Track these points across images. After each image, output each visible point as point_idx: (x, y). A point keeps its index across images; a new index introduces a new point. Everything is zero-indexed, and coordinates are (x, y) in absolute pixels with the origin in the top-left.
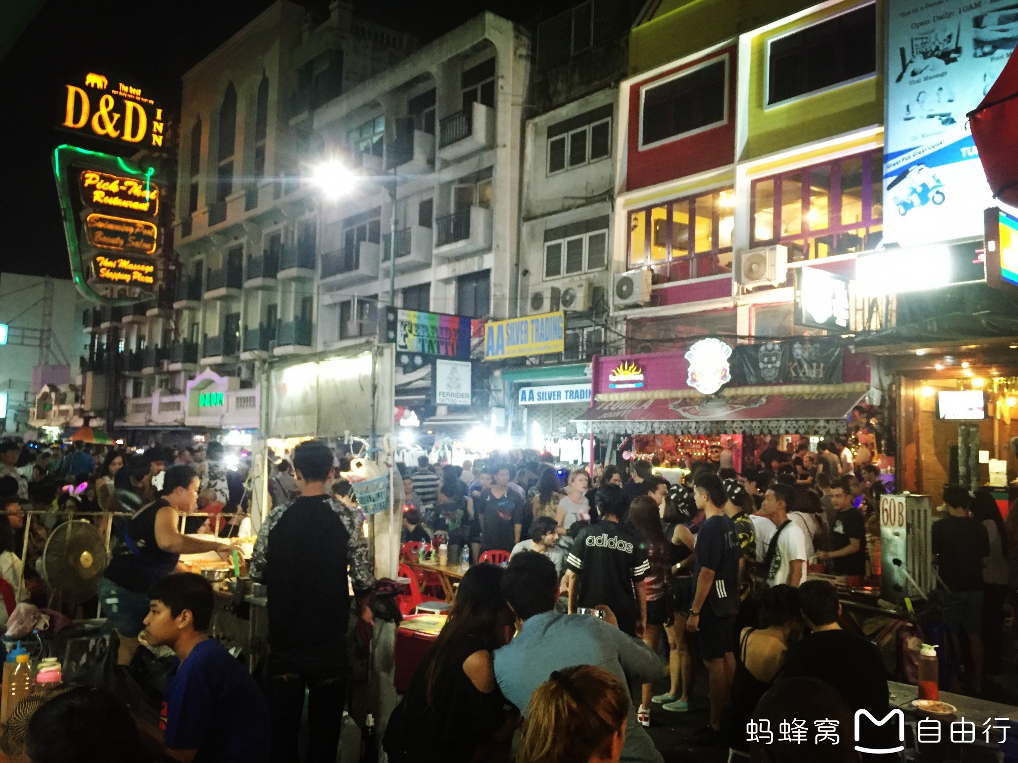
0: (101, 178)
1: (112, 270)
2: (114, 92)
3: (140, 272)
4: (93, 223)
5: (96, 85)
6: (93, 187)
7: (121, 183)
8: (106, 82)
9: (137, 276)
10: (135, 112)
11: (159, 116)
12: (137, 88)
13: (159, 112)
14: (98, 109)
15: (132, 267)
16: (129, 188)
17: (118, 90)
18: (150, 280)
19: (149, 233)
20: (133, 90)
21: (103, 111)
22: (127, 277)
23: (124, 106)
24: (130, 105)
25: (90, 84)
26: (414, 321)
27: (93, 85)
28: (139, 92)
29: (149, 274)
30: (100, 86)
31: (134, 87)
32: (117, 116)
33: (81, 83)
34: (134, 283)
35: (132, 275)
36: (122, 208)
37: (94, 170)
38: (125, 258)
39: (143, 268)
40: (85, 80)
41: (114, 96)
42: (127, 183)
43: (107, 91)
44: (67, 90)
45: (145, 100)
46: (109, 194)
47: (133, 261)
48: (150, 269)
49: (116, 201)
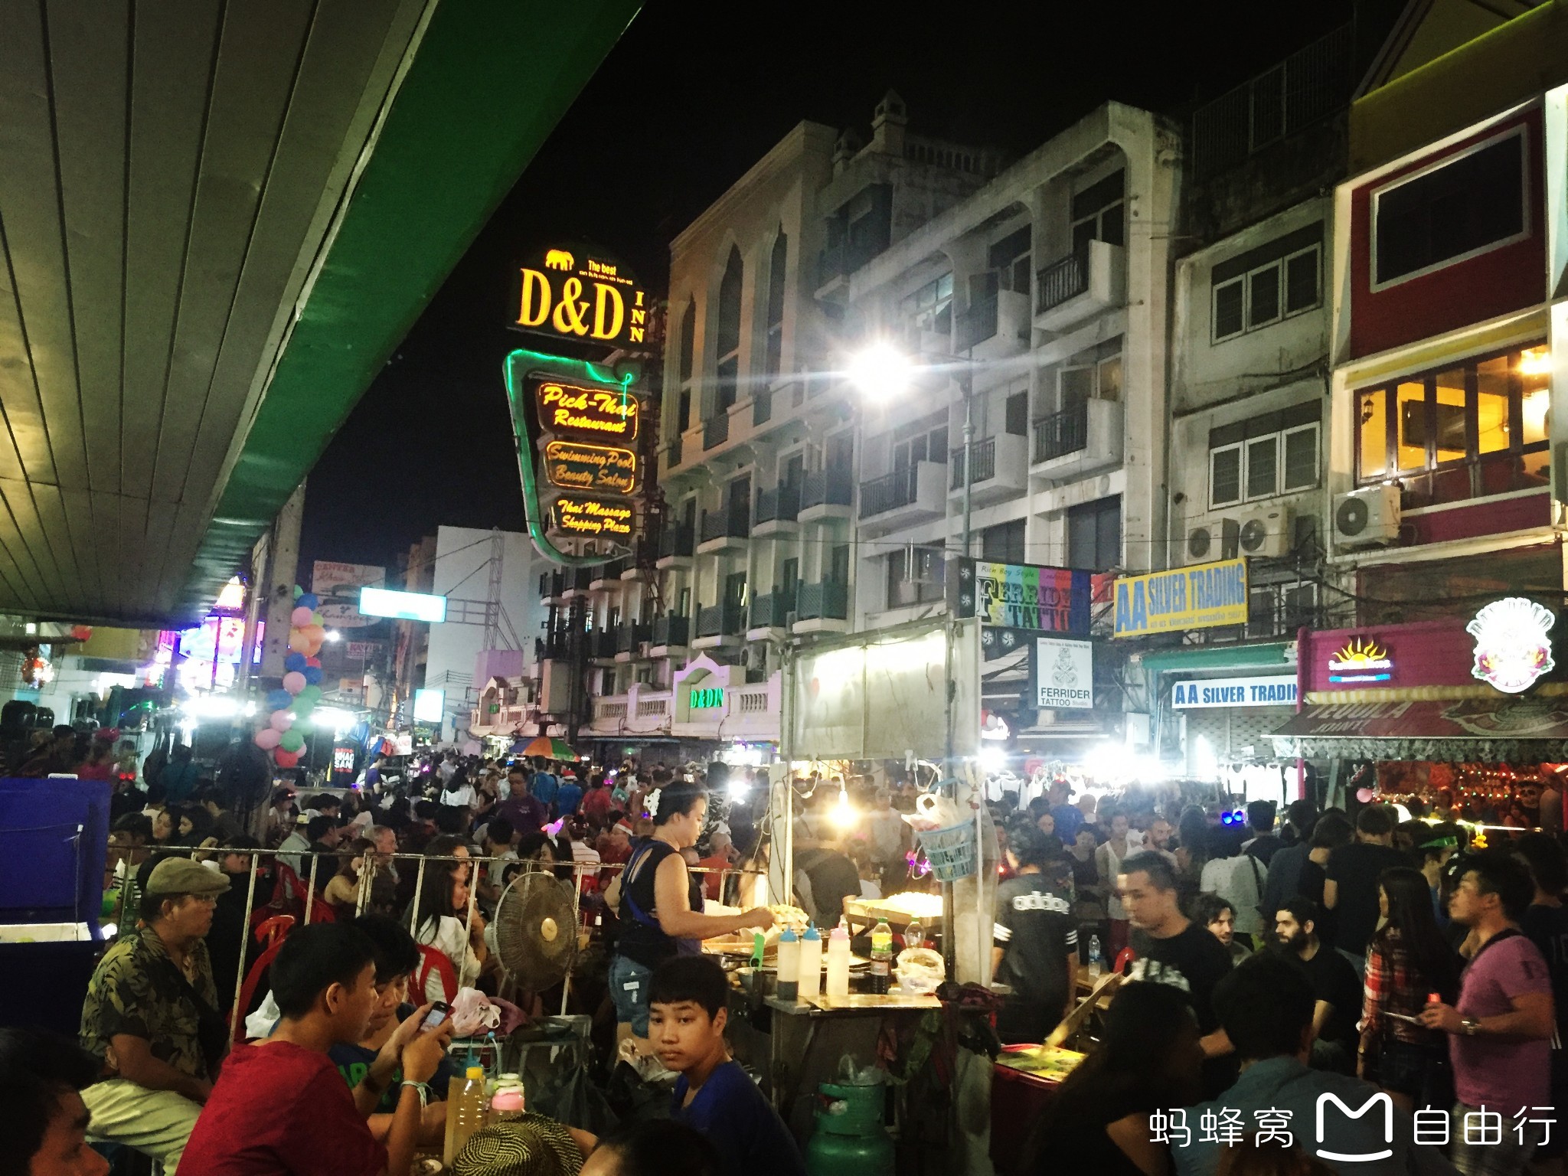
0: (566, 391)
1: (578, 517)
2: (582, 273)
3: (613, 518)
4: (554, 454)
5: (558, 265)
6: (554, 405)
7: (590, 398)
8: (572, 262)
9: (610, 524)
10: (609, 296)
11: (639, 302)
12: (611, 265)
13: (640, 295)
14: (561, 299)
15: (602, 512)
16: (601, 402)
17: (588, 271)
18: (626, 529)
19: (626, 463)
20: (606, 269)
21: (568, 300)
22: (597, 527)
23: (595, 290)
24: (602, 289)
25: (551, 265)
26: (1001, 578)
27: (555, 267)
28: (613, 271)
29: (625, 521)
30: (564, 267)
31: (606, 265)
32: (585, 306)
33: (540, 266)
34: (607, 534)
35: (603, 524)
36: (591, 431)
37: (556, 381)
38: (595, 500)
39: (616, 513)
40: (545, 260)
41: (582, 279)
42: (597, 397)
43: (574, 273)
44: (522, 276)
45: (622, 281)
46: (575, 412)
47: (605, 504)
48: (626, 514)
49: (584, 423)
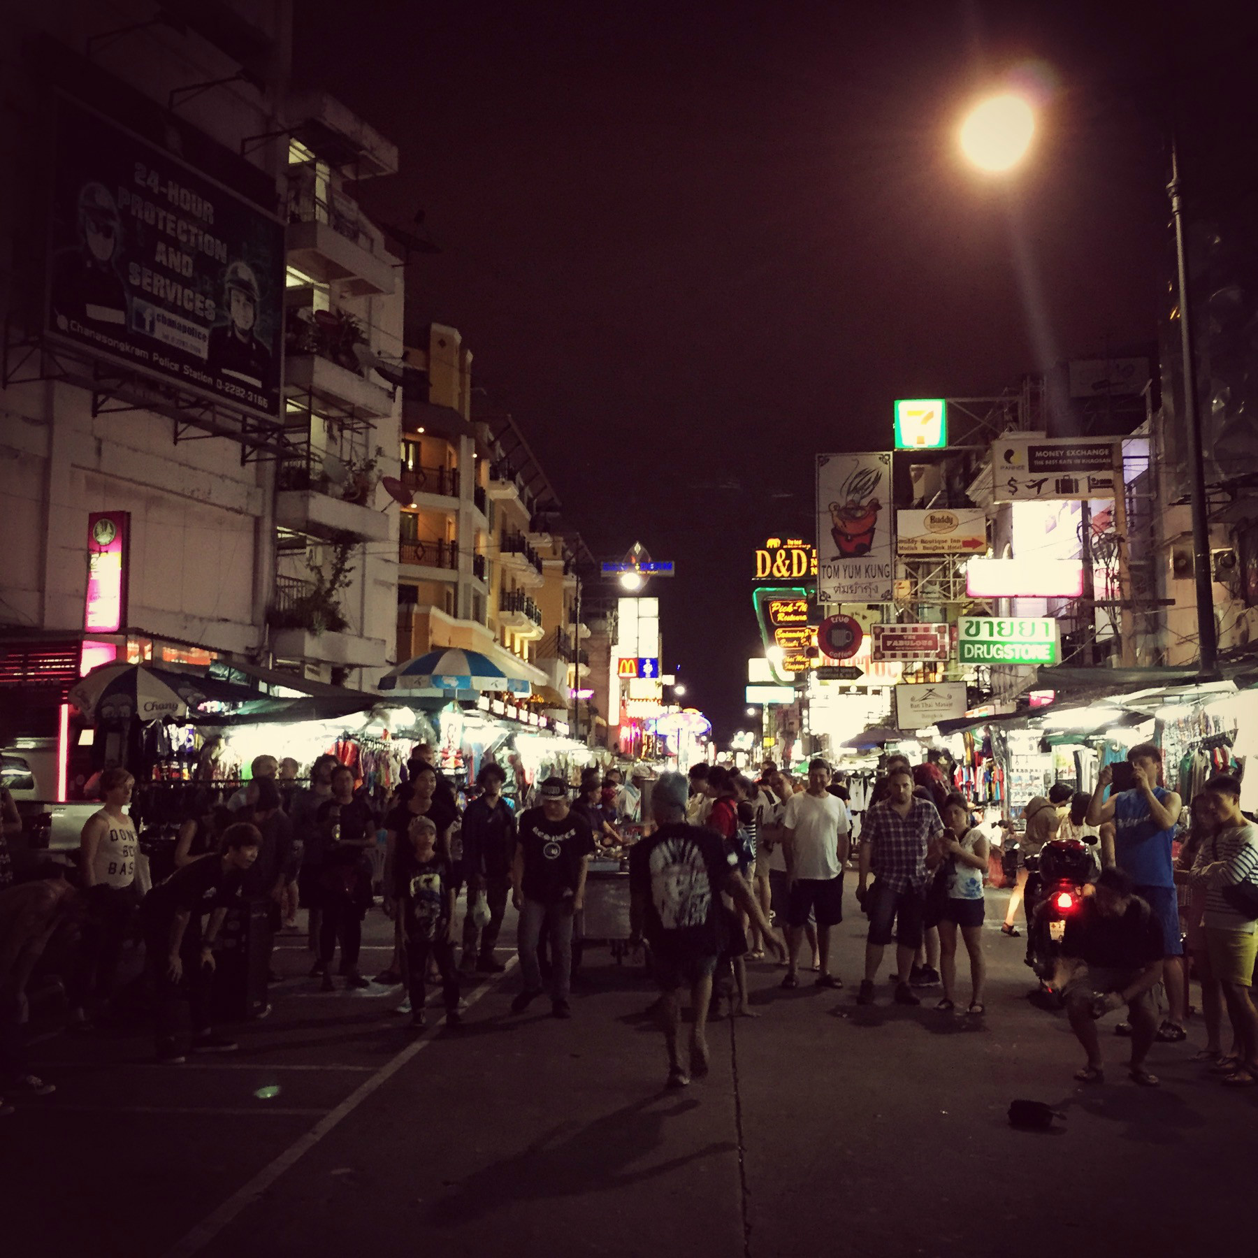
0: (782, 604)
1: (794, 663)
2: (785, 547)
4: (779, 635)
5: (773, 546)
6: (777, 612)
7: (794, 605)
8: (780, 542)
10: (799, 557)
11: (814, 555)
12: (799, 540)
13: (815, 552)
14: (776, 561)
16: (799, 607)
17: (787, 545)
20: (796, 542)
21: (779, 561)
22: (802, 667)
23: (791, 554)
24: (795, 553)
25: (769, 546)
27: (771, 547)
28: (800, 542)
30: (776, 546)
31: (797, 540)
32: (787, 562)
33: (764, 548)
36: (796, 621)
37: (776, 600)
40: (766, 544)
41: (785, 549)
42: (798, 604)
43: (781, 547)
45: (805, 546)
46: (787, 614)
49: (792, 618)
